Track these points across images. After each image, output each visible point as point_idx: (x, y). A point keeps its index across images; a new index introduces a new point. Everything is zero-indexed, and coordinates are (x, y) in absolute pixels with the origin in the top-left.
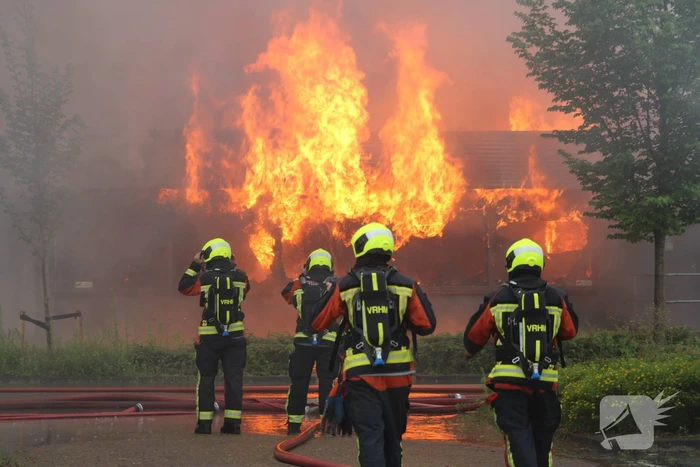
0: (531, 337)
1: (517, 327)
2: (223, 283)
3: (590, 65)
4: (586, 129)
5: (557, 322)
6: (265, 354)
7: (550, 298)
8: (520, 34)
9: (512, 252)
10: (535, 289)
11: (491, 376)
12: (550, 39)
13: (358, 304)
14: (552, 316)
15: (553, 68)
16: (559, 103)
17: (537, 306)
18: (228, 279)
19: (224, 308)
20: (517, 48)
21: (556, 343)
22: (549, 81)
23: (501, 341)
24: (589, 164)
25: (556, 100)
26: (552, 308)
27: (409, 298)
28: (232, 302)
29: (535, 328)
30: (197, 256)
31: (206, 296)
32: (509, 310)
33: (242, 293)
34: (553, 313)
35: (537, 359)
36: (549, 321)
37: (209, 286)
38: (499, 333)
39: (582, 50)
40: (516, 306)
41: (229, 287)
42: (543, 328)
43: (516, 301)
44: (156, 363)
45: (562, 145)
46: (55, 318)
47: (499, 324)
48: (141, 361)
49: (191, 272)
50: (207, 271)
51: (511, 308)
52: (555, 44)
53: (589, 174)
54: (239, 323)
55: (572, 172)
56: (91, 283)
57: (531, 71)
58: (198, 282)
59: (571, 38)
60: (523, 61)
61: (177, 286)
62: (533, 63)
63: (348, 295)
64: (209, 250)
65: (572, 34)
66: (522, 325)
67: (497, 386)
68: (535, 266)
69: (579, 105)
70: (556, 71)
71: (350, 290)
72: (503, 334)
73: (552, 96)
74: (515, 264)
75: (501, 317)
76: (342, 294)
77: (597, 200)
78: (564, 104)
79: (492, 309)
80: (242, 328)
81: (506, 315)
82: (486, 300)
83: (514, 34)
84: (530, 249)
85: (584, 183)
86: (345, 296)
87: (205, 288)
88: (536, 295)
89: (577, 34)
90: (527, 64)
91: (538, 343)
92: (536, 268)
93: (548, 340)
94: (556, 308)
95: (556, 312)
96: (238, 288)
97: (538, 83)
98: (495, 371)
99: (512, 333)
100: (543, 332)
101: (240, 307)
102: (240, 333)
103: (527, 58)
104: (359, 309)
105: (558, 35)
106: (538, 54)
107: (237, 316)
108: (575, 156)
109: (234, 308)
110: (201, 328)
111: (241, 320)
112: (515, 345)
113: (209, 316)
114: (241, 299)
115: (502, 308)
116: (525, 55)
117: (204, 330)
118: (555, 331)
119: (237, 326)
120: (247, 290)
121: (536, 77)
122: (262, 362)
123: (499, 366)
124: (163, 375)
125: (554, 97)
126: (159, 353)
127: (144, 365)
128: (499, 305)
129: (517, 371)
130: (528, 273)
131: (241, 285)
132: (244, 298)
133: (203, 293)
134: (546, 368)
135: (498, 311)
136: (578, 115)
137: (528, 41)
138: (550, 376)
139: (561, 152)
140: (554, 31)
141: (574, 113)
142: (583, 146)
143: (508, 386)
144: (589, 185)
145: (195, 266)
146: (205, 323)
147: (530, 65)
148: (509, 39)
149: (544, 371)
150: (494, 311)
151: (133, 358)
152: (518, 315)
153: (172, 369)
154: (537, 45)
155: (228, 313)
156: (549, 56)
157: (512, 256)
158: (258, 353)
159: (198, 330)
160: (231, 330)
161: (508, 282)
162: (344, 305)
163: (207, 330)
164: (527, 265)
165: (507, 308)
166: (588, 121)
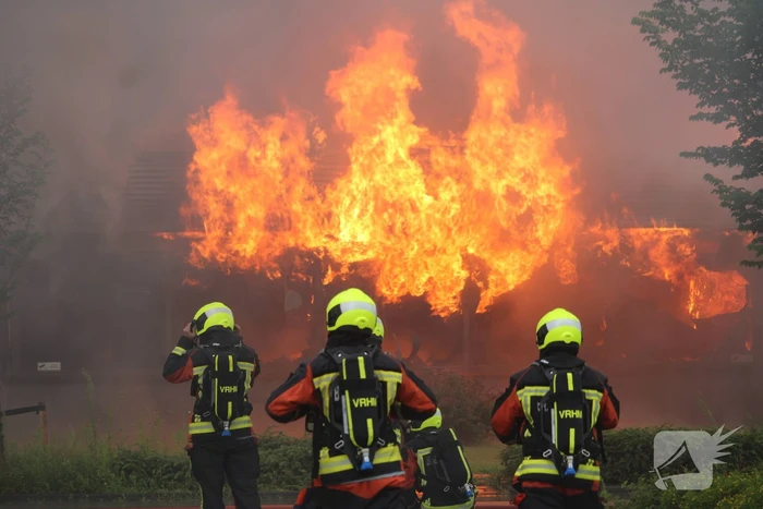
0: (565, 424)
1: (549, 415)
2: (224, 363)
3: (749, 56)
4: (743, 144)
5: (596, 408)
6: (300, 460)
7: (587, 380)
8: (651, 14)
9: (544, 327)
10: (570, 370)
11: (518, 474)
12: (693, 21)
13: (336, 393)
14: (591, 401)
15: (697, 61)
16: (705, 110)
17: (571, 388)
18: (230, 358)
19: (224, 398)
20: (647, 34)
21: (595, 434)
22: (691, 80)
23: (530, 431)
24: (748, 193)
25: (701, 105)
26: (590, 391)
27: (398, 384)
28: (235, 389)
29: (569, 413)
30: (187, 329)
31: (200, 381)
32: (538, 394)
33: (249, 377)
34: (591, 398)
35: (572, 451)
36: (586, 406)
37: (204, 367)
38: (527, 422)
39: (737, 35)
40: (547, 389)
41: (231, 369)
42: (578, 414)
43: (547, 383)
44: (151, 475)
45: (709, 168)
46: (9, 413)
47: (527, 410)
48: (129, 472)
49: (179, 351)
50: (202, 346)
51: (542, 391)
52: (700, 26)
53: (747, 207)
54: (246, 418)
55: (724, 205)
56: (59, 364)
57: (666, 65)
58: (190, 362)
59: (722, 18)
60: (657, 51)
61: (161, 371)
62: (669, 54)
63: (324, 382)
64: (204, 317)
65: (724, 14)
66: (554, 412)
67: (525, 484)
68: (572, 343)
69: (733, 111)
70: (701, 64)
71: (325, 376)
72: (532, 423)
73: (696, 99)
74: (548, 340)
75: (529, 403)
76: (315, 380)
77: (759, 244)
78: (713, 110)
79: (519, 392)
80: (250, 425)
81: (535, 399)
82: (513, 381)
83: (643, 13)
84: (565, 323)
85: (741, 220)
86: (319, 382)
87: (199, 371)
88: (570, 375)
89: (730, 13)
90: (661, 55)
91: (572, 431)
92: (574, 344)
93: (585, 431)
94: (595, 392)
95: (594, 396)
96: (245, 371)
97: (676, 81)
98: (523, 468)
99: (542, 420)
100: (579, 419)
101: (246, 397)
102: (248, 431)
103: (660, 46)
104: (337, 399)
105: (703, 14)
106: (675, 41)
107: (243, 409)
108: (728, 183)
109: (238, 398)
110: (192, 425)
111: (249, 415)
112: (545, 435)
113: (203, 409)
114: (247, 386)
115: (530, 391)
116: (658, 43)
117: (197, 428)
118: (594, 420)
119: (243, 422)
120: (255, 374)
121: (673, 72)
122: (296, 472)
123: (527, 461)
124: (159, 491)
125: (699, 101)
126: (155, 460)
127: (133, 477)
128: (527, 388)
129: (549, 467)
130: (562, 351)
131: (248, 367)
132: (251, 385)
133: (197, 377)
134: (585, 462)
135: (526, 395)
136: (733, 125)
137: (661, 23)
138: (590, 473)
139: (708, 177)
140: (698, 10)
141: (728, 122)
142: (739, 169)
143: (537, 485)
144: (749, 222)
145: (185, 342)
146: (198, 418)
147: (664, 57)
148: (635, 21)
149: (581, 467)
150: (522, 395)
151: (117, 467)
152: (550, 399)
153: (172, 482)
154: (675, 28)
155: (230, 404)
156: (690, 44)
157: (544, 330)
158: (290, 459)
159: (188, 429)
160: (234, 427)
161: (538, 361)
162: (317, 393)
163: (201, 427)
164: (563, 342)
165: (536, 391)
166: (746, 134)
